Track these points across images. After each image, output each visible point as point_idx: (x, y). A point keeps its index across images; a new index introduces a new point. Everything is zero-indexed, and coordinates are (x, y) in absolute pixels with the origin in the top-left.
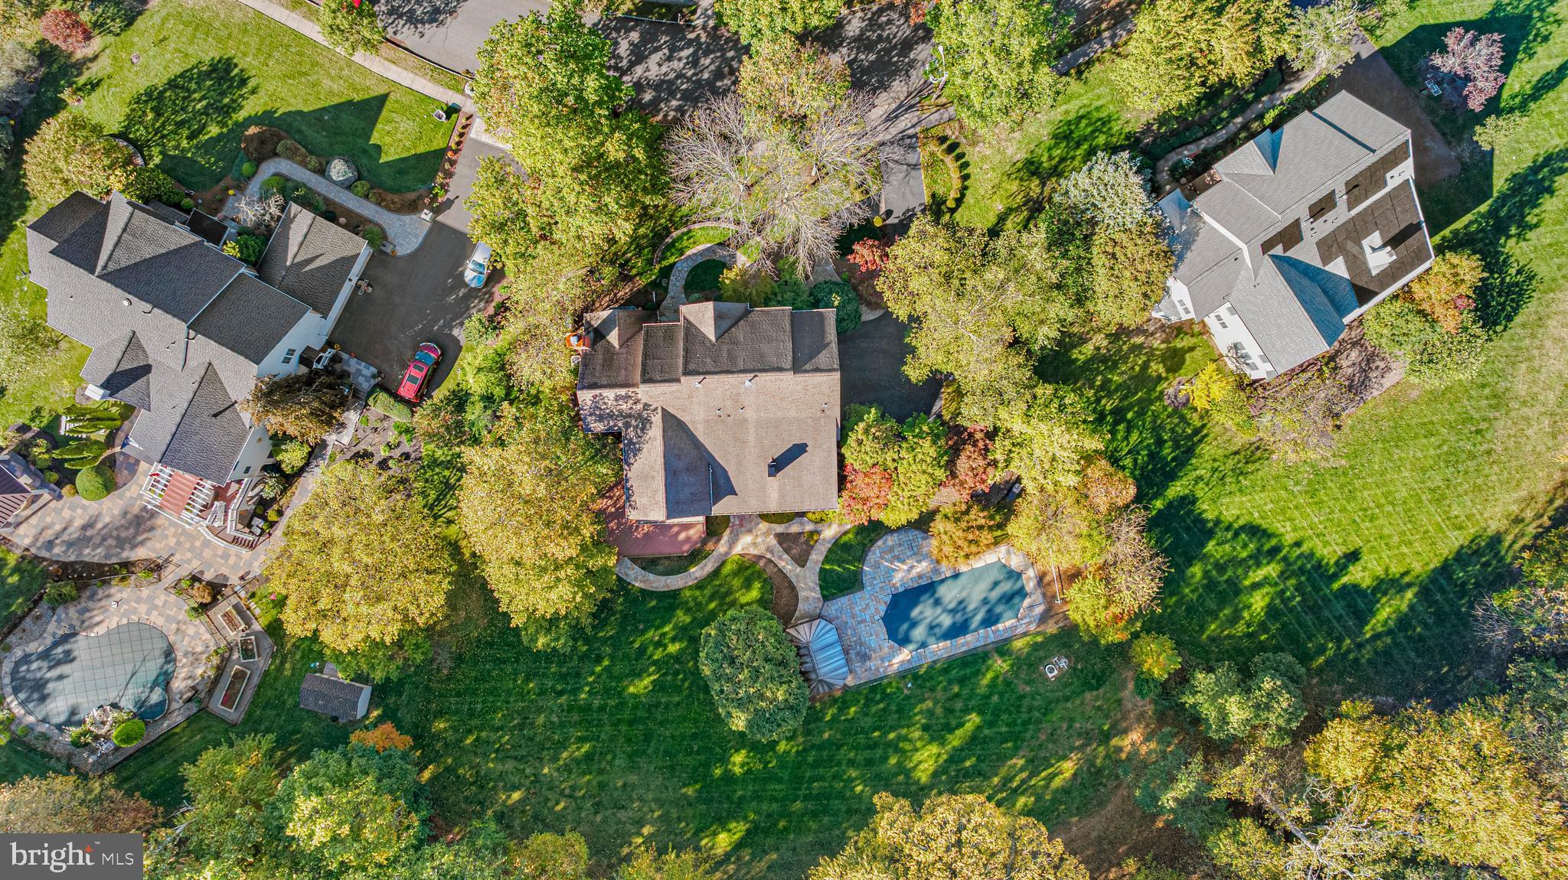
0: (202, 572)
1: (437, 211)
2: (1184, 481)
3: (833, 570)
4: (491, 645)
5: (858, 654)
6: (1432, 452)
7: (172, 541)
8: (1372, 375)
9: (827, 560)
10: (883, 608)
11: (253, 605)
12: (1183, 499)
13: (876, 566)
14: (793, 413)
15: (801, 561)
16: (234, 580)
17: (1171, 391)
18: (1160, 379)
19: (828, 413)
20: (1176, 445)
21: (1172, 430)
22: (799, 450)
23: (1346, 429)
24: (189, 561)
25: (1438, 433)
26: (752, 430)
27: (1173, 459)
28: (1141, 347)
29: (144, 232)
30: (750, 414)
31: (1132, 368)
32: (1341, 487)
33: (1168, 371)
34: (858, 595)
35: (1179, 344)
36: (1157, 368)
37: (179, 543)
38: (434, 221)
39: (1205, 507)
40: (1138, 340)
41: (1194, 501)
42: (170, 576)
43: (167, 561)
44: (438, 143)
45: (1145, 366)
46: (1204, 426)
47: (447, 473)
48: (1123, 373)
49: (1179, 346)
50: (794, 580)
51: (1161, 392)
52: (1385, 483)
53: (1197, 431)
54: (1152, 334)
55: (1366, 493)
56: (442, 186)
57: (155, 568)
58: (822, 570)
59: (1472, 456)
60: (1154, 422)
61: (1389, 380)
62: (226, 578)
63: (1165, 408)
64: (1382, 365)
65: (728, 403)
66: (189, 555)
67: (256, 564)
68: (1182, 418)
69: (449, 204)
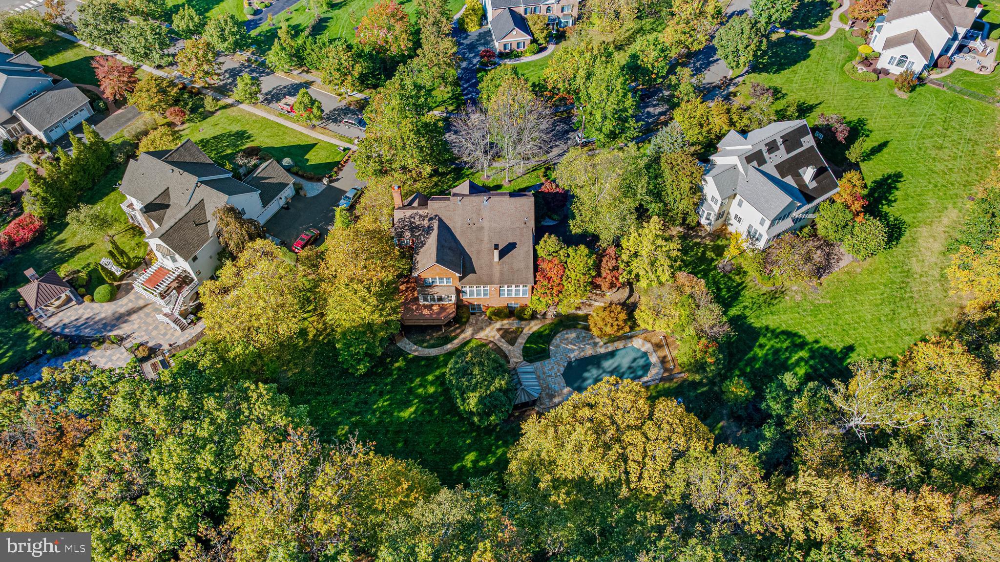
0: (147, 342)
1: (331, 181)
2: (737, 308)
3: (530, 347)
4: (314, 384)
5: (547, 394)
6: (878, 297)
7: (136, 326)
8: (832, 261)
9: (527, 342)
10: (562, 369)
11: (171, 361)
12: (739, 316)
13: (557, 346)
14: (509, 224)
15: (512, 342)
16: (166, 347)
17: (720, 265)
18: (713, 260)
19: (528, 224)
20: (729, 291)
21: (725, 284)
22: (512, 246)
23: (825, 285)
24: (142, 336)
25: (878, 288)
26: (486, 234)
27: (729, 297)
28: (699, 244)
29: (190, 150)
30: (486, 224)
31: (697, 254)
32: (831, 313)
33: (717, 256)
34: (547, 361)
35: (719, 243)
36: (710, 254)
37: (139, 327)
38: (328, 186)
39: (752, 321)
40: (698, 240)
41: (746, 317)
42: (128, 344)
43: (129, 336)
44: (337, 159)
45: (704, 253)
46: (743, 282)
47: (309, 295)
48: (691, 256)
49: (720, 243)
50: (507, 353)
51: (715, 266)
52: (856, 312)
53: (739, 285)
54: (704, 238)
55: (847, 316)
56: (336, 172)
57: (121, 340)
58: (524, 347)
59: (902, 299)
60: (714, 279)
61: (842, 264)
62: (161, 346)
63: (719, 273)
64: (836, 257)
65: (474, 215)
66: (143, 333)
67: (181, 339)
68: (730, 278)
69: (338, 180)
